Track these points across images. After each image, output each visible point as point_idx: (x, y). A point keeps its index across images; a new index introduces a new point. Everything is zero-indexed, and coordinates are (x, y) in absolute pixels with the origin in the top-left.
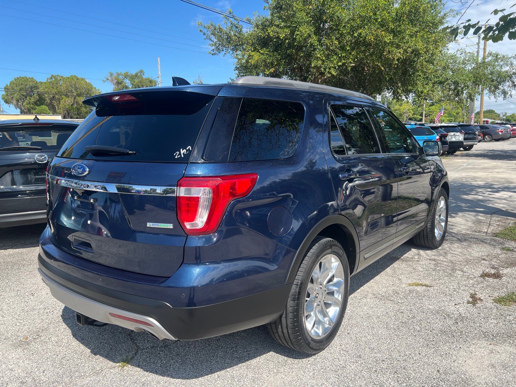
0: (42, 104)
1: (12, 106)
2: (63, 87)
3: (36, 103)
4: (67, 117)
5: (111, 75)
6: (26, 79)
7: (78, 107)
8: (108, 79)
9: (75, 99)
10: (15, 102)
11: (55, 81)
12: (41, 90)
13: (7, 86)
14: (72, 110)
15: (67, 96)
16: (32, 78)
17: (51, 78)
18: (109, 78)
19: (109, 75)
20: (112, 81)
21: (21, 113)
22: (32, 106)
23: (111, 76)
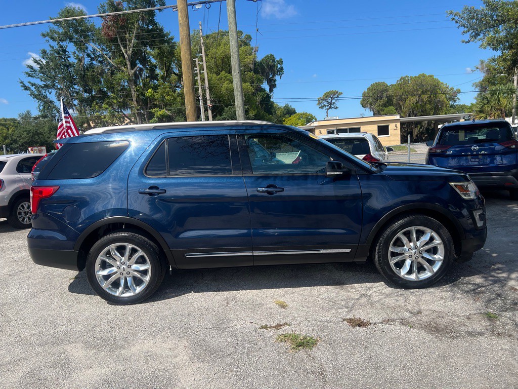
0: (391, 105)
1: (368, 109)
2: (410, 86)
3: (385, 105)
4: (412, 115)
5: (482, 62)
6: (378, 84)
7: (423, 104)
8: (477, 68)
9: (420, 96)
10: (368, 105)
11: (404, 81)
12: (390, 92)
13: (365, 92)
14: (416, 109)
15: (412, 95)
16: (384, 83)
17: (401, 80)
18: (480, 67)
19: (480, 63)
20: (483, 69)
21: (374, 114)
22: (381, 108)
23: (482, 64)
